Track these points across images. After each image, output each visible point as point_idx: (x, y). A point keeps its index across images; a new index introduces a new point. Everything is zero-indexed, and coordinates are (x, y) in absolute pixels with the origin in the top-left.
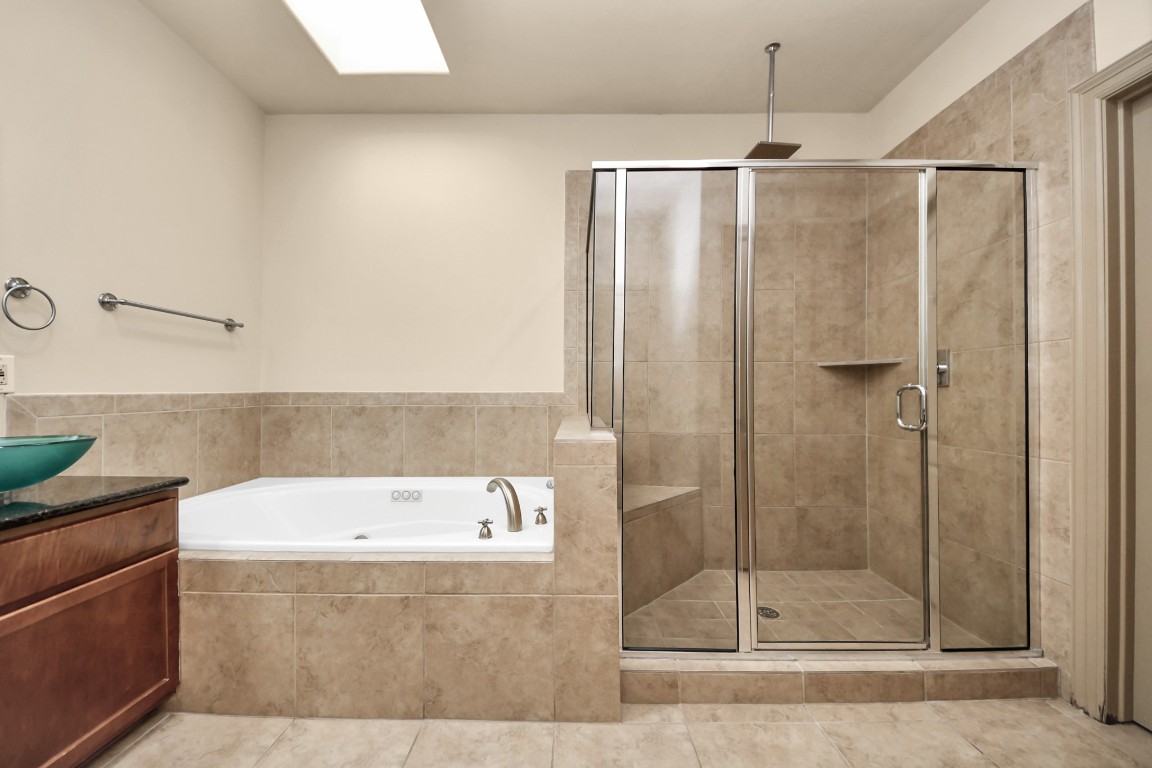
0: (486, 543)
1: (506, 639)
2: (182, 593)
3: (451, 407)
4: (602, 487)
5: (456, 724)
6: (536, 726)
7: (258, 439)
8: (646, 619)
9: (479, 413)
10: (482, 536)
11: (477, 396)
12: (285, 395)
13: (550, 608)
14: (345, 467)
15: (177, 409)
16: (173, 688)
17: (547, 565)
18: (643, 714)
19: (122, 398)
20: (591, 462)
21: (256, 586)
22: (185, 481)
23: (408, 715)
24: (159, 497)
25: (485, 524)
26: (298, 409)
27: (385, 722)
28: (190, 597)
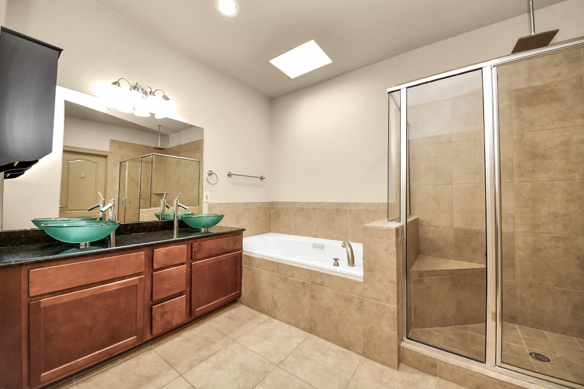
0: (336, 268)
1: (342, 311)
2: (243, 265)
3: (337, 209)
4: (387, 251)
5: (322, 340)
6: (355, 354)
7: (270, 218)
8: (437, 333)
9: (349, 212)
10: (334, 265)
11: (349, 203)
12: (278, 202)
13: (361, 303)
14: (297, 232)
15: (247, 207)
16: (240, 295)
17: (360, 282)
18: (412, 373)
19: (233, 203)
20: (381, 238)
21: (261, 267)
22: (244, 230)
23: (305, 329)
24: (237, 234)
25: (336, 260)
26: (282, 208)
27: (297, 329)
28: (245, 267)
